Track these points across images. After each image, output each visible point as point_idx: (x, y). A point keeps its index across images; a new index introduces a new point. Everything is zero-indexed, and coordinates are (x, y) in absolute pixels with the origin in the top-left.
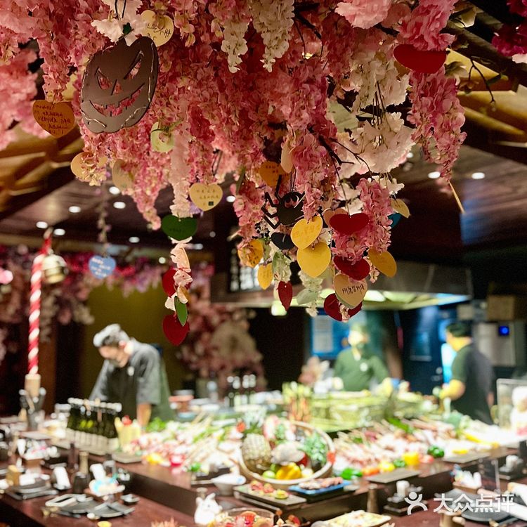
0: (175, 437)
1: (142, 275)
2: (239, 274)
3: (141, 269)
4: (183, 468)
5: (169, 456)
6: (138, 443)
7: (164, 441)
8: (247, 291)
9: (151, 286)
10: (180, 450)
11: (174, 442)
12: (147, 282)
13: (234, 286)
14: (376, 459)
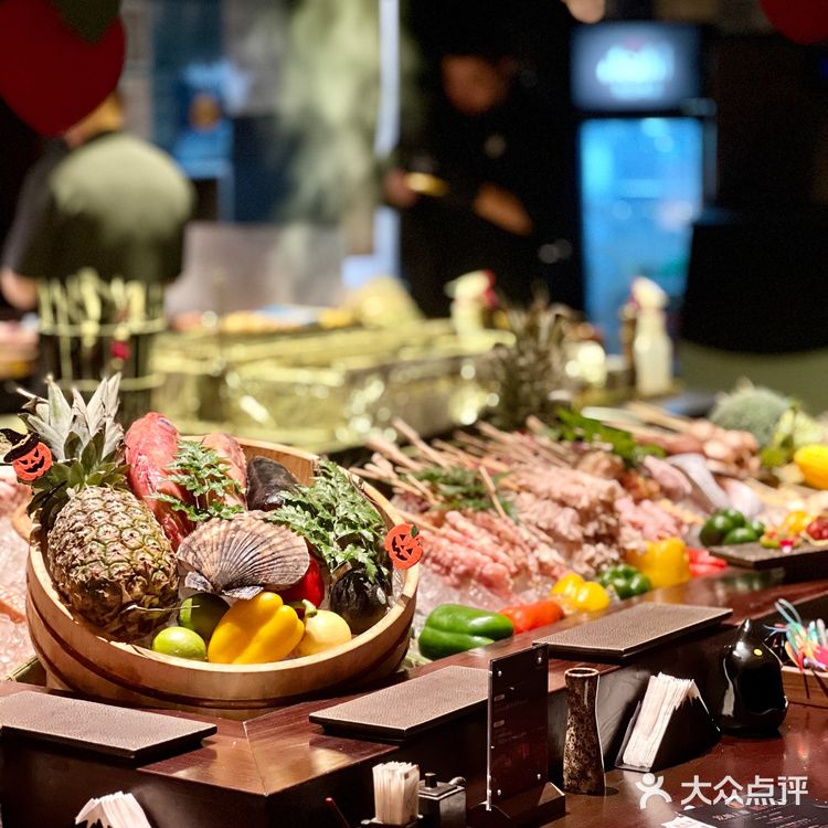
14: (541, 565)
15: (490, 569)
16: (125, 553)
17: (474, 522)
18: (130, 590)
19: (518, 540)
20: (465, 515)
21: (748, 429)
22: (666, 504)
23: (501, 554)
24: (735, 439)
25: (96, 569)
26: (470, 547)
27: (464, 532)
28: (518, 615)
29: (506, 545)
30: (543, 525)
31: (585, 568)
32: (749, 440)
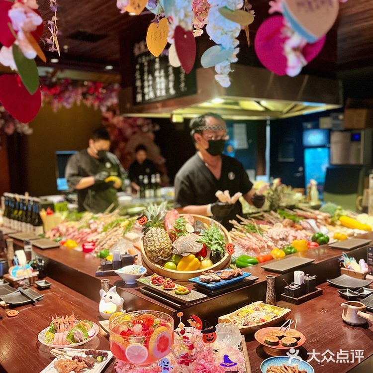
0: (89, 226)
1: (67, 95)
2: (143, 87)
3: (66, 89)
4: (93, 254)
5: (83, 242)
6: (58, 230)
7: (79, 229)
8: (150, 102)
9: (75, 103)
10: (92, 238)
11: (88, 230)
12: (71, 100)
13: (139, 98)
14: (268, 246)
15: (254, 246)
16: (159, 244)
17: (253, 236)
18: (159, 253)
19: (262, 240)
20: (250, 234)
21: (328, 212)
22: (304, 231)
23: (257, 243)
24: (325, 214)
25: (152, 247)
26: (250, 241)
27: (249, 238)
28: (261, 258)
29: (260, 241)
30: (270, 236)
31: (280, 247)
32: (328, 215)
